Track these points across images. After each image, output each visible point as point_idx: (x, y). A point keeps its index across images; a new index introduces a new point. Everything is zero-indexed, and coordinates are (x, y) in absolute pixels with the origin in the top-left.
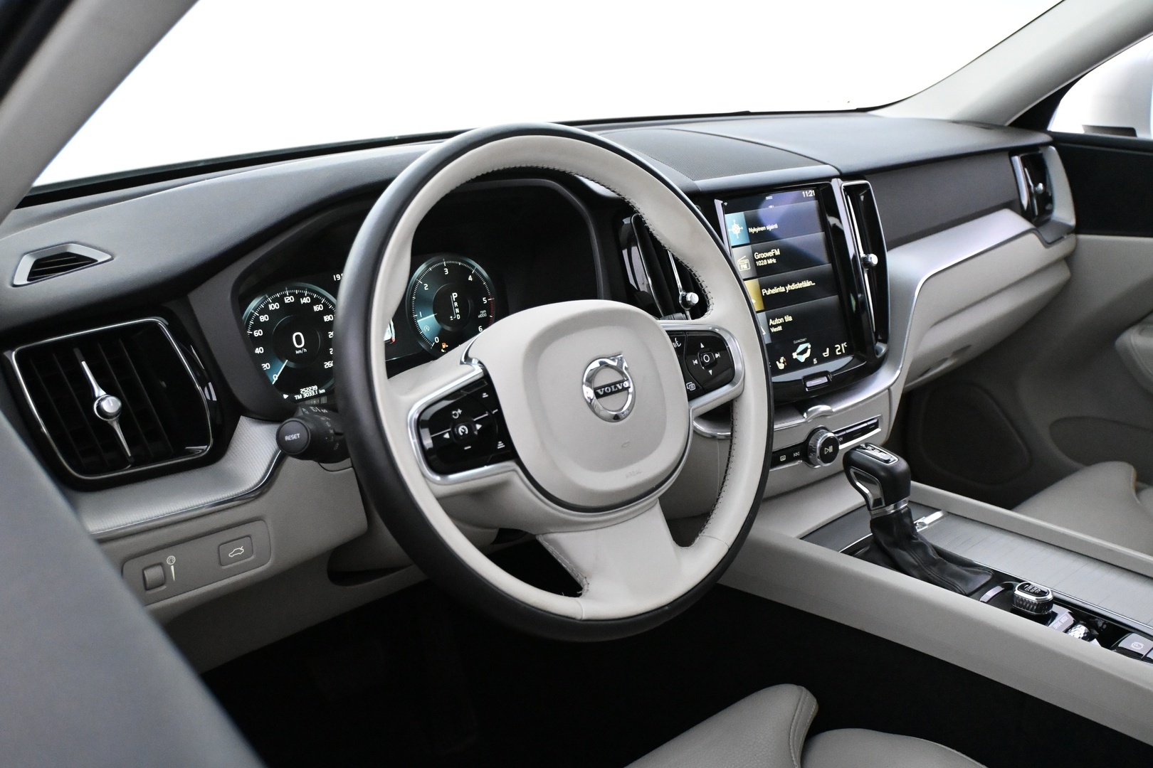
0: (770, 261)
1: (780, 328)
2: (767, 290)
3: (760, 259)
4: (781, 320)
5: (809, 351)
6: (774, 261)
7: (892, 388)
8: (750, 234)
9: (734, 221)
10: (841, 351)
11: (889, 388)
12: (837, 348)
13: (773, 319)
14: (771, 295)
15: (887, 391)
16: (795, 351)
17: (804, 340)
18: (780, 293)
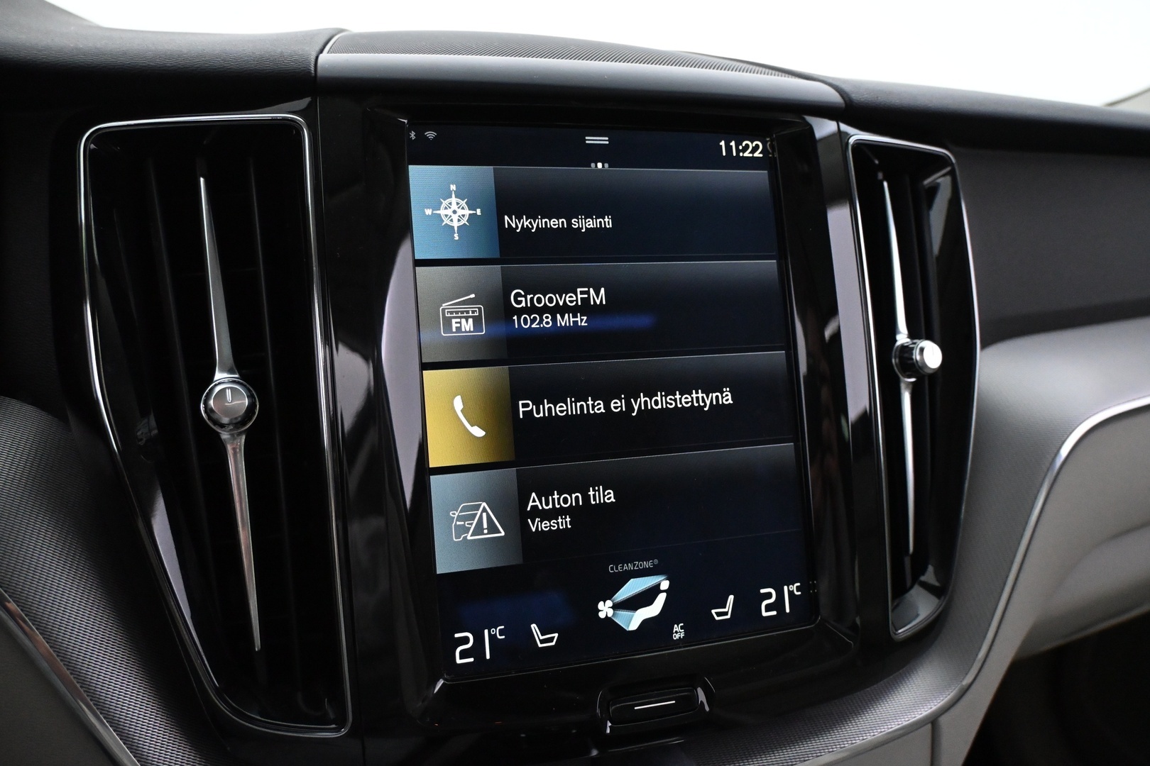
0: (565, 321)
1: (564, 522)
2: (538, 403)
3: (531, 310)
4: (574, 498)
5: (661, 599)
6: (582, 321)
7: (944, 721)
8: (506, 236)
9: (453, 187)
10: (779, 605)
11: (933, 722)
12: (769, 596)
13: (544, 493)
14: (551, 420)
15: (929, 726)
16: (609, 596)
17: (647, 564)
18: (584, 418)
